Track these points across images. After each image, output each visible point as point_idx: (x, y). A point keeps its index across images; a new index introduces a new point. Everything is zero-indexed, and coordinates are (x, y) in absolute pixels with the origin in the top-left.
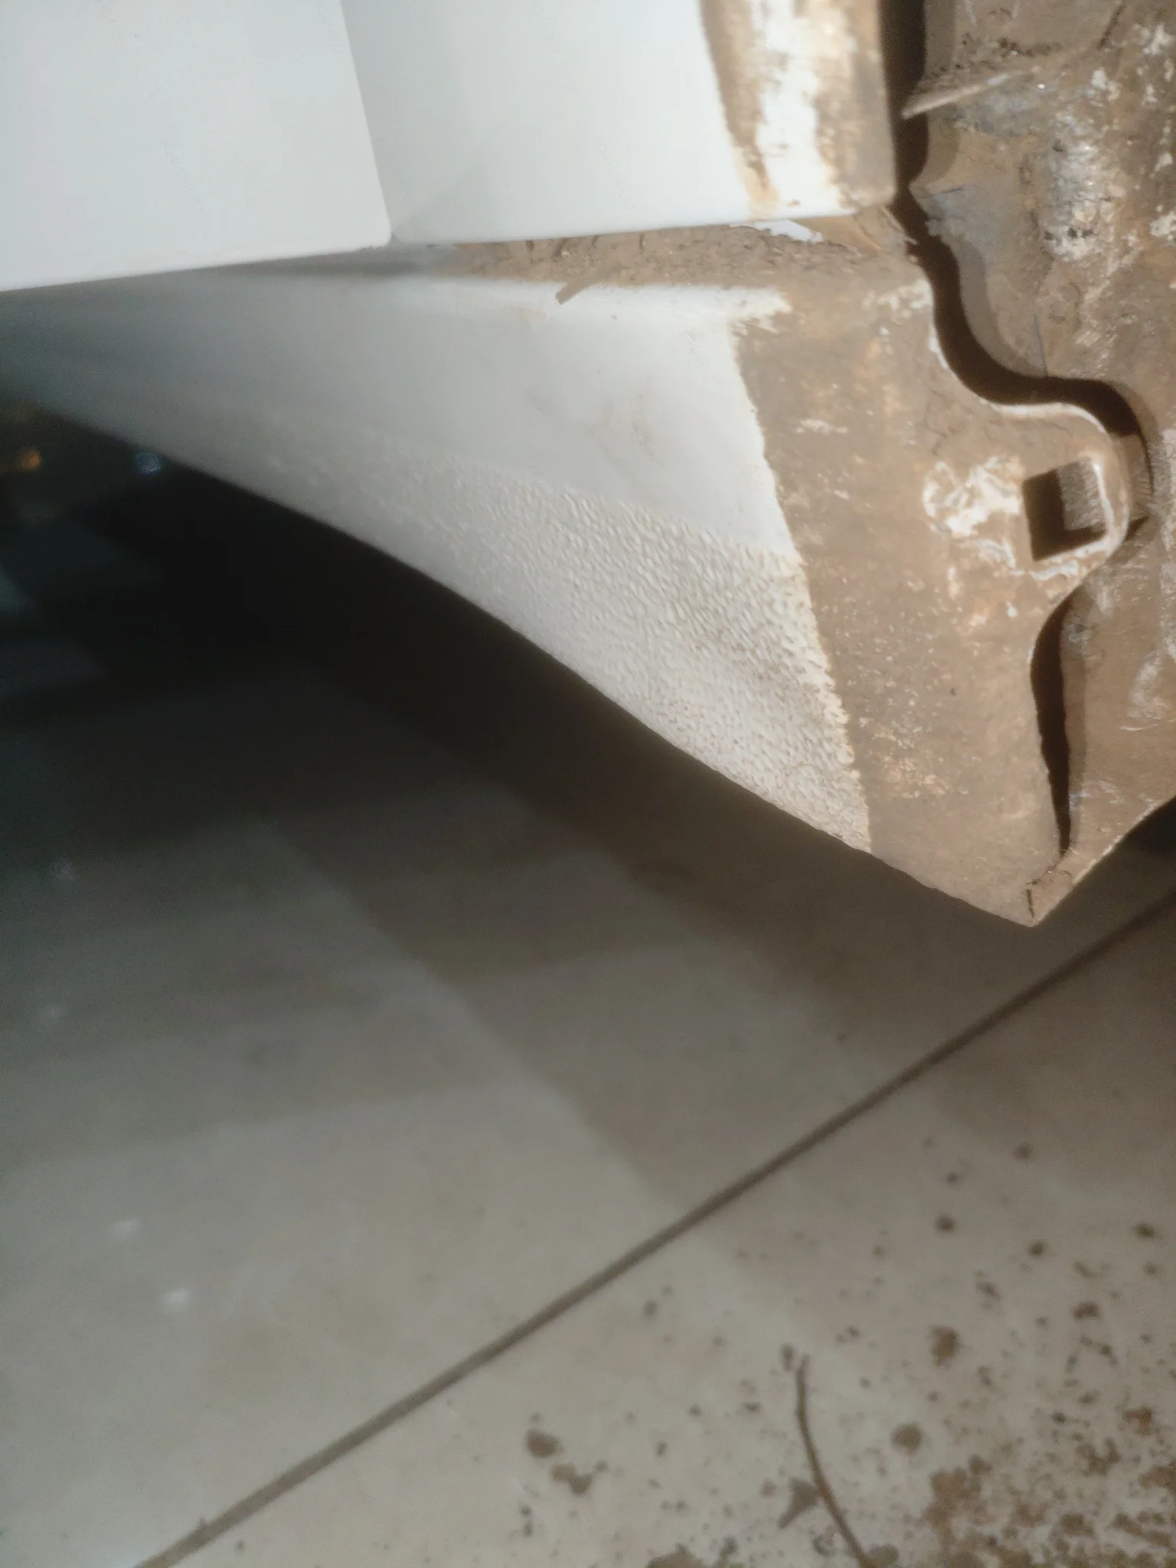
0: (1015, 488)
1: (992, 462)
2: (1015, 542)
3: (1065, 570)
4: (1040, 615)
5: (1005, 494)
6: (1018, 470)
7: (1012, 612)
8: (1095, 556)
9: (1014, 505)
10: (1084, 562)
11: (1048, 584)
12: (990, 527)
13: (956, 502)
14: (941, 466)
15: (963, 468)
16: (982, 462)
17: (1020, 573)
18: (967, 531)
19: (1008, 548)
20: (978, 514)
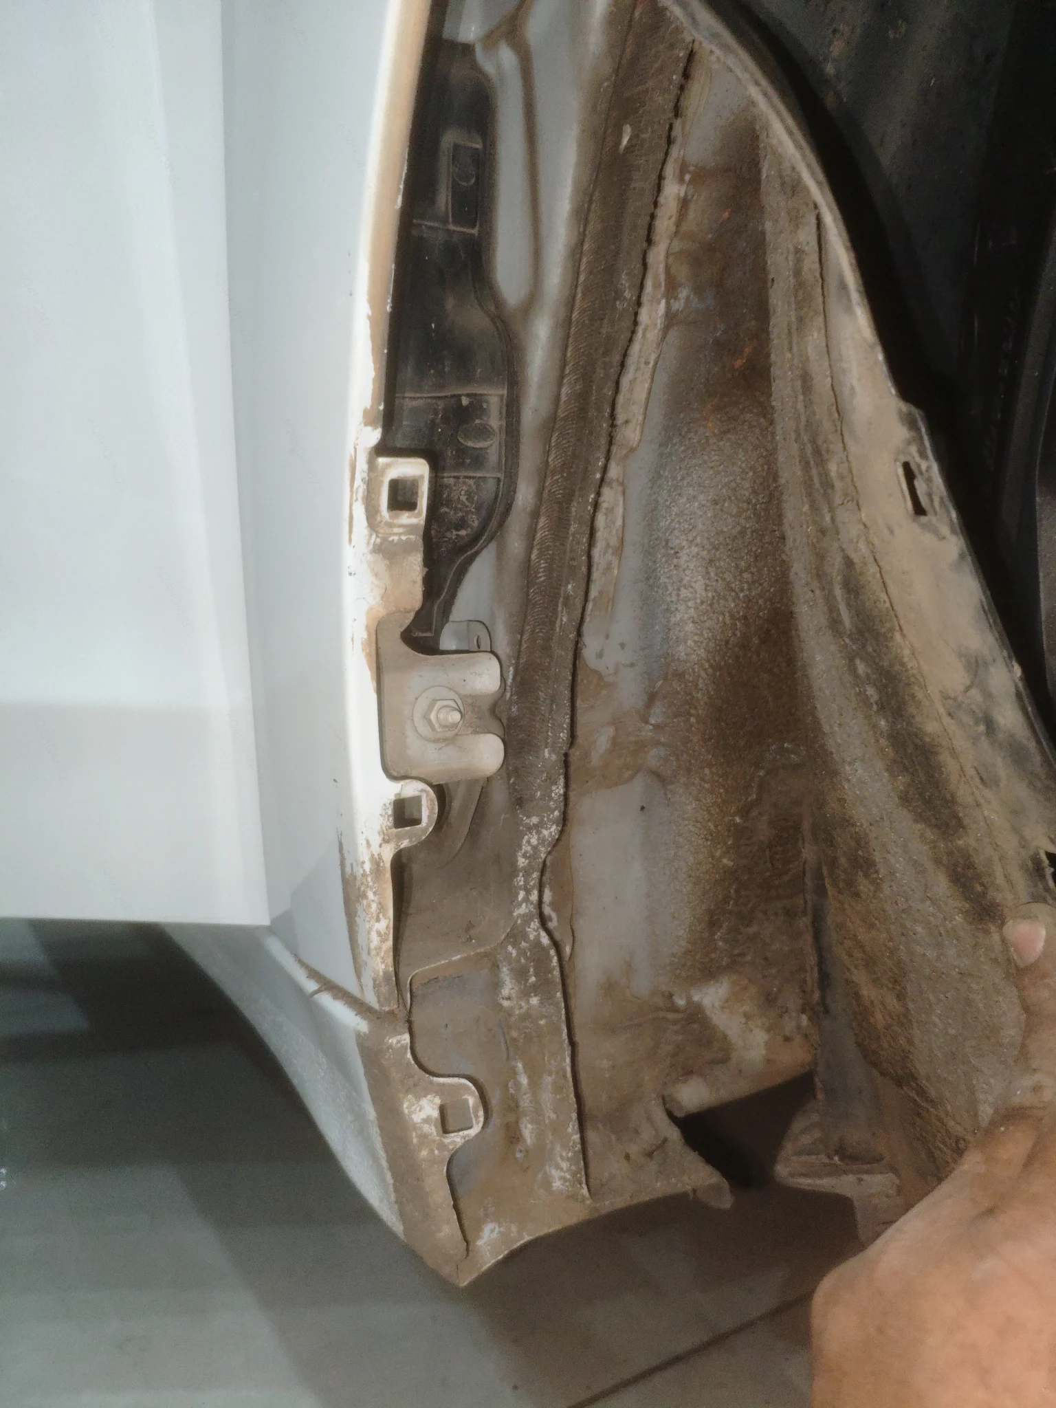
0: (436, 1107)
1: (429, 1097)
2: (436, 1127)
3: (456, 1139)
4: (447, 1155)
5: (433, 1109)
6: (438, 1101)
7: (436, 1152)
8: (468, 1135)
9: (435, 1114)
10: (462, 1137)
11: (450, 1143)
12: (427, 1120)
13: (415, 1110)
14: (410, 1096)
15: (418, 1098)
16: (425, 1096)
17: (438, 1138)
18: (419, 1121)
19: (433, 1128)
20: (423, 1115)
